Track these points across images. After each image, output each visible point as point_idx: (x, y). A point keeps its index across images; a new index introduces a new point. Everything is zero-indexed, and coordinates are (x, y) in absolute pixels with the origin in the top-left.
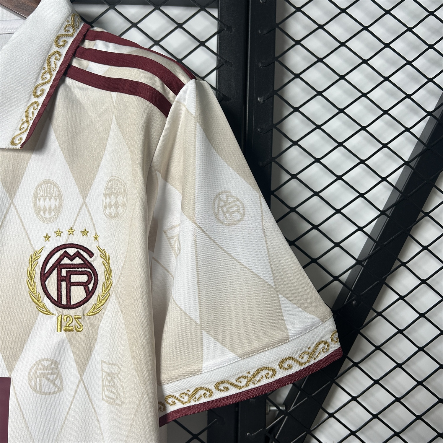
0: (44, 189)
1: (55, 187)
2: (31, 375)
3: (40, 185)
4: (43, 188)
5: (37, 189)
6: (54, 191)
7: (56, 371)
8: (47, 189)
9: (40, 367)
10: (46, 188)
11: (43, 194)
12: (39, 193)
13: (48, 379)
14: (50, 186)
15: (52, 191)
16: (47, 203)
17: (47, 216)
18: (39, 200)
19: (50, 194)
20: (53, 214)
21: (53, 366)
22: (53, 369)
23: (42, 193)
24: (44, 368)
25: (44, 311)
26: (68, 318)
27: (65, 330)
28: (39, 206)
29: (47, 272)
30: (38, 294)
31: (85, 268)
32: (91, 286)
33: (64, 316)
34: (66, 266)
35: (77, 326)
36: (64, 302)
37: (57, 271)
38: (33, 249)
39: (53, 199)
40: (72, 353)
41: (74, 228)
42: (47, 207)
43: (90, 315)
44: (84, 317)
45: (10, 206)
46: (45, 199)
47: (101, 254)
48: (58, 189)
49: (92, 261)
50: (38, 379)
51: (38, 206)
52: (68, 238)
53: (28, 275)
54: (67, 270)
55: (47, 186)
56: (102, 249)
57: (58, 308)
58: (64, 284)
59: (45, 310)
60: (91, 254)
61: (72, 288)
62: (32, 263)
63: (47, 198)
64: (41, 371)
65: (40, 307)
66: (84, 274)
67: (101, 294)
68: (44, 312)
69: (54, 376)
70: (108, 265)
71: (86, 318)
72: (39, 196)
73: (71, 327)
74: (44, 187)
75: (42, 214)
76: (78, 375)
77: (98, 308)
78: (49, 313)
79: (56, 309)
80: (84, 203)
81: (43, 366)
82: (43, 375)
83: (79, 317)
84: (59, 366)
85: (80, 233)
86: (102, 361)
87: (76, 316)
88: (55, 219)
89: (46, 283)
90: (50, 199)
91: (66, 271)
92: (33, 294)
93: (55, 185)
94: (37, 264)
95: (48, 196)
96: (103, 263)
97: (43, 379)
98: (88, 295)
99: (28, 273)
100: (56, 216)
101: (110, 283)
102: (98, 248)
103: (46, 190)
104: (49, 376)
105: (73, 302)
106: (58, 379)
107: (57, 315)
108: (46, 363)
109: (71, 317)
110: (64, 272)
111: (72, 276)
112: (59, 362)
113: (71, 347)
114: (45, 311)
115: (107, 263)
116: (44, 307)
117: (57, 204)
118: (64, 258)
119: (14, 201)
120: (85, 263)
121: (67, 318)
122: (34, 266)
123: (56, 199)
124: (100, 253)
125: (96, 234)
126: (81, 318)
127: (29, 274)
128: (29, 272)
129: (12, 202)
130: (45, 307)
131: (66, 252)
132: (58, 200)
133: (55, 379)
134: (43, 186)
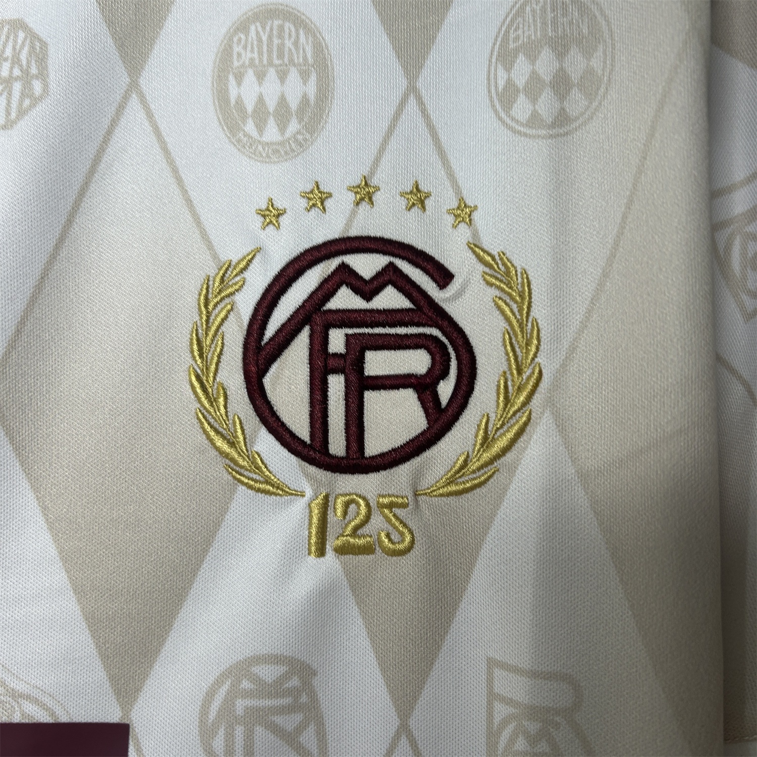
0: (260, 40)
1: (301, 32)
2: (212, 715)
3: (242, 27)
4: (253, 33)
5: (231, 39)
6: (296, 43)
7: (304, 699)
8: (270, 38)
9: (246, 684)
10: (265, 38)
11: (256, 55)
12: (239, 55)
13: (276, 730)
14: (281, 28)
15: (289, 44)
16: (271, 90)
17: (272, 133)
18: (239, 79)
19: (281, 56)
20: (293, 126)
21: (295, 682)
22: (294, 693)
23: (249, 55)
24: (263, 689)
25: (256, 481)
26: (353, 507)
27: (342, 551)
28: (239, 102)
29: (271, 339)
30: (234, 423)
31: (418, 325)
32: (445, 389)
33: (336, 498)
34: (346, 318)
35: (388, 536)
36: (337, 445)
37: (311, 337)
38: (215, 256)
39: (293, 75)
40: (364, 633)
41: (374, 181)
42: (271, 105)
43: (441, 495)
44: (416, 501)
45: (126, 98)
46: (261, 77)
47: (487, 270)
48: (314, 36)
49: (448, 300)
50: (239, 731)
51: (233, 101)
52: (353, 214)
53: (192, 352)
54: (350, 331)
55: (271, 29)
56: (495, 253)
57: (312, 470)
58: (336, 384)
59: (258, 478)
60: (443, 276)
61: (370, 397)
62: (210, 307)
63: (272, 73)
64: (249, 702)
65: (242, 467)
66: (416, 347)
67: (493, 417)
68: (257, 485)
69: (298, 718)
70: (520, 310)
71: (423, 506)
72: (236, 64)
73: (364, 536)
74: (257, 32)
75: (250, 127)
76: (393, 713)
77: (479, 469)
78: (278, 488)
79: (307, 475)
80: (412, 89)
81: (256, 680)
82: (255, 717)
83: (400, 500)
84: (316, 682)
85: (398, 198)
86: (492, 663)
87: (383, 496)
88: (301, 146)
89: (267, 381)
90: (282, 76)
91: (347, 335)
92: (212, 421)
93: (299, 21)
94: (229, 312)
95: (277, 62)
96: (496, 304)
97: (259, 731)
98: (436, 421)
99: (191, 344)
100: (308, 136)
101: (533, 373)
102: (474, 252)
103: (265, 42)
104: (278, 720)
105: (374, 446)
106: (311, 729)
107: (309, 493)
108: (268, 673)
109: (361, 502)
110: (337, 341)
111: (370, 355)
112: (315, 666)
113: (364, 614)
114: (261, 482)
115: (516, 302)
116: (256, 464)
117: (311, 89)
118: (338, 287)
119: (142, 82)
120: (419, 308)
121: (347, 505)
122: (219, 319)
123: (305, 76)
124: (481, 268)
125: (461, 199)
126: (404, 506)
127: (195, 347)
128: (198, 341)
129: (134, 86)
130: (258, 468)
131: (344, 267)
132: (313, 78)
133: (299, 729)
134: (253, 28)
